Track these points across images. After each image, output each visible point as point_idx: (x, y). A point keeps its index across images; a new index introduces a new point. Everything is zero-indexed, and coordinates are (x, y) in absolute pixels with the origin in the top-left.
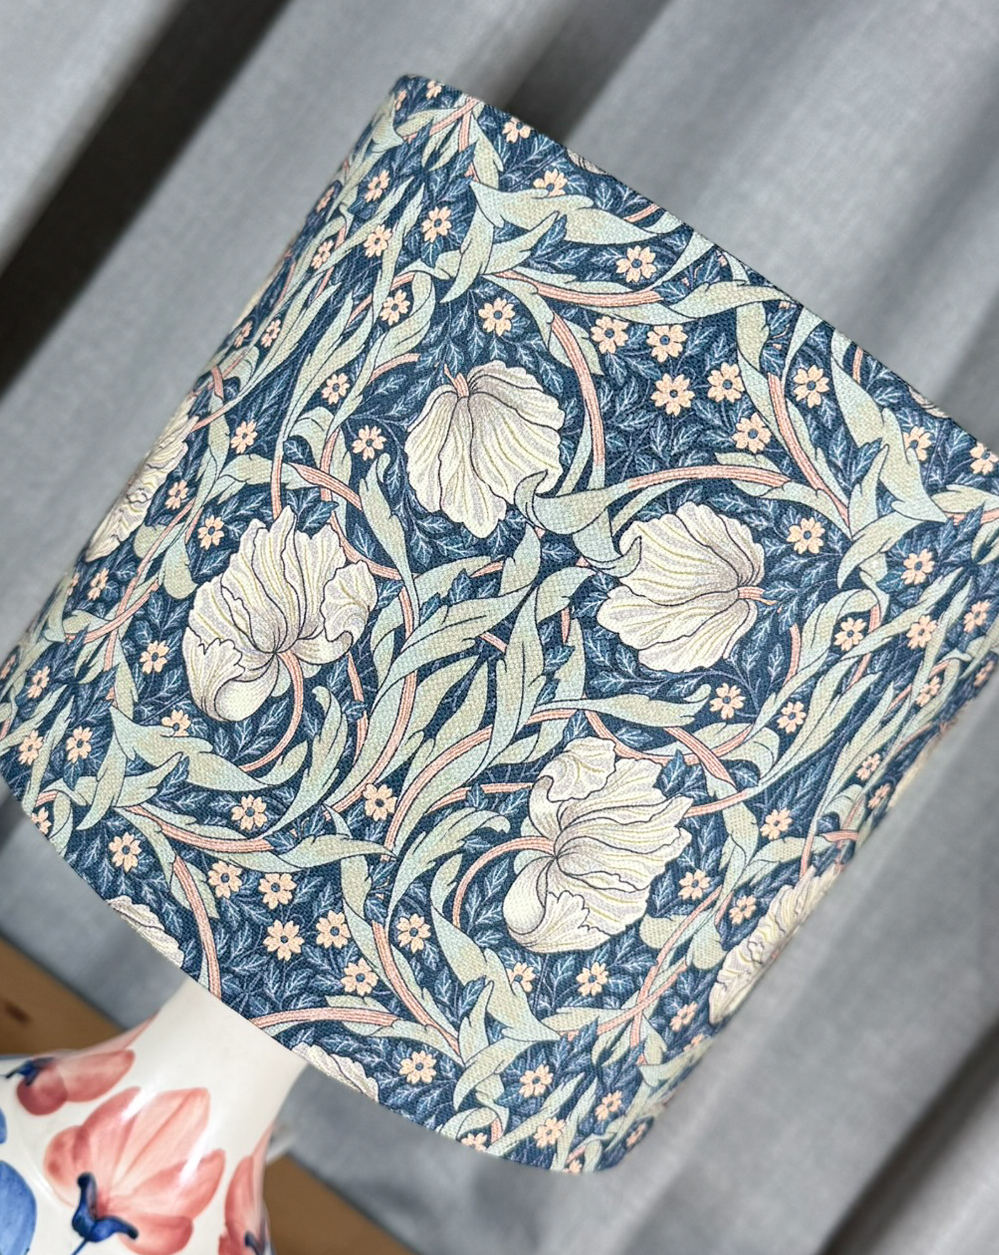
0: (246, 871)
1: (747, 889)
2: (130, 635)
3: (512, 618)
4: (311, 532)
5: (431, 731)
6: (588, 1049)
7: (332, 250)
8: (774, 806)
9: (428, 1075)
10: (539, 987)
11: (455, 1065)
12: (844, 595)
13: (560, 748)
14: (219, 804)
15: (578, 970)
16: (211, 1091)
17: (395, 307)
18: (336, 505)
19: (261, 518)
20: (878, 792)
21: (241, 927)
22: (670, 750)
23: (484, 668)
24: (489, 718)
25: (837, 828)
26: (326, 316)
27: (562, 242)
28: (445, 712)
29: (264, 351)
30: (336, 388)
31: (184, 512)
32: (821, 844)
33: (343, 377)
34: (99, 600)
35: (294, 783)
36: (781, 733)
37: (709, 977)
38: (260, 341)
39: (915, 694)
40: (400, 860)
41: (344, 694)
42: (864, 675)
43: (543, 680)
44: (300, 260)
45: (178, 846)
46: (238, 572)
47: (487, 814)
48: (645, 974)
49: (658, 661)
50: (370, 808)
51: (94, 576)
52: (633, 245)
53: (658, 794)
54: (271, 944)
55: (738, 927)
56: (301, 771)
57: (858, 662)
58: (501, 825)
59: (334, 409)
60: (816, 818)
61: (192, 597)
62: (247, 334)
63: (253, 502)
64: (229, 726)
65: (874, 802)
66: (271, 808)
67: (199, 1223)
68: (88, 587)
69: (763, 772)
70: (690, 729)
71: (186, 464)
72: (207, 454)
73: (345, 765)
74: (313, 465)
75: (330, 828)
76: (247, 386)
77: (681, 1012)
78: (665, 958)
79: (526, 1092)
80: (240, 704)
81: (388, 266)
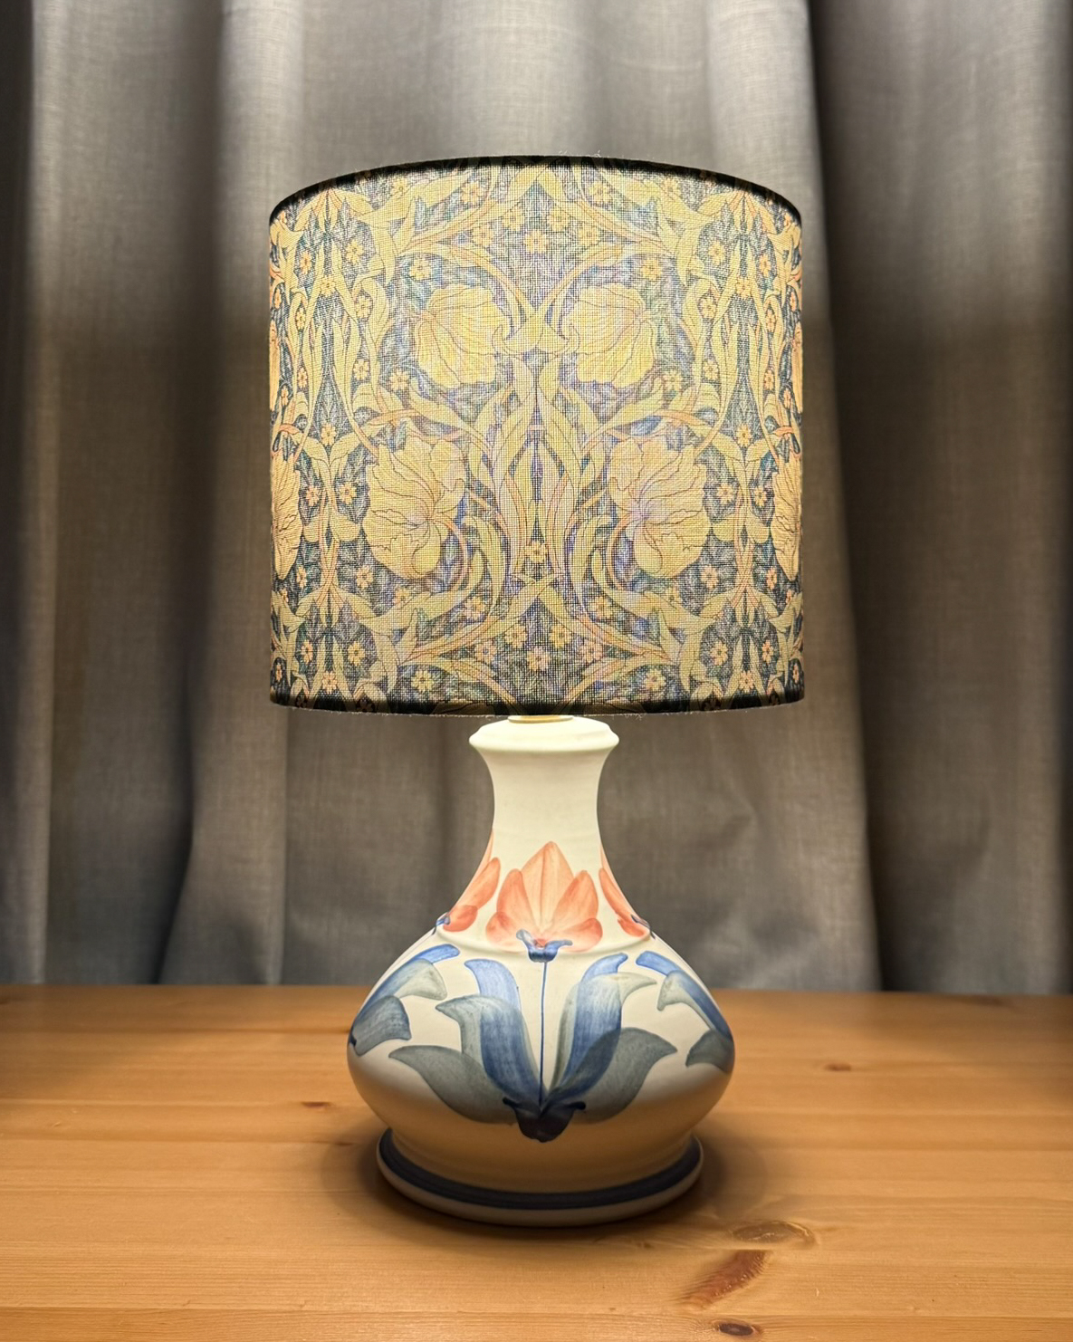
0: (493, 640)
1: (755, 482)
2: (341, 578)
3: (537, 410)
4: (402, 446)
5: (537, 498)
6: (734, 620)
7: (305, 312)
8: (736, 426)
9: (662, 681)
10: (686, 597)
11: (673, 667)
12: (691, 288)
13: (608, 459)
14: (455, 618)
15: (698, 575)
16: (554, 841)
17: (363, 307)
18: (405, 423)
19: (371, 462)
20: (785, 396)
21: (511, 668)
22: (662, 424)
23: (541, 445)
24: (561, 469)
25: (778, 426)
26: (328, 342)
27: (427, 210)
28: (537, 481)
29: (306, 391)
30: (361, 369)
31: (324, 498)
32: (776, 439)
33: (361, 361)
34: (310, 581)
35: (486, 574)
36: (711, 382)
37: (769, 546)
38: (299, 388)
39: (764, 325)
40: (568, 574)
41: (480, 512)
42: (731, 327)
43: (574, 430)
44: (289, 334)
45: (449, 655)
46: (378, 499)
47: (596, 519)
48: (734, 559)
49: (625, 382)
50: (533, 558)
51: (296, 577)
52: (464, 185)
53: (672, 453)
54: (534, 666)
55: (764, 508)
56: (485, 566)
57: (724, 321)
58: (607, 520)
59: (368, 380)
60: (762, 423)
61: (362, 532)
62: (287, 393)
63: (360, 459)
64: (431, 575)
65: (787, 403)
66: (484, 597)
67: (600, 917)
68: (297, 585)
69: (717, 409)
70: (665, 407)
71: (305, 478)
72: (314, 462)
73: (506, 546)
74: (378, 415)
75: (521, 584)
76: (310, 415)
77: (769, 575)
78: (739, 544)
79: (719, 661)
80: (428, 560)
81: (344, 292)
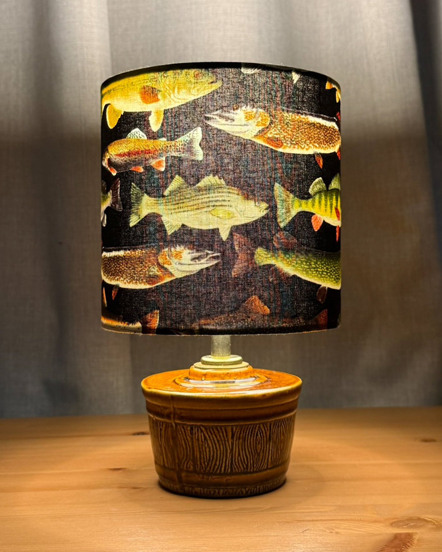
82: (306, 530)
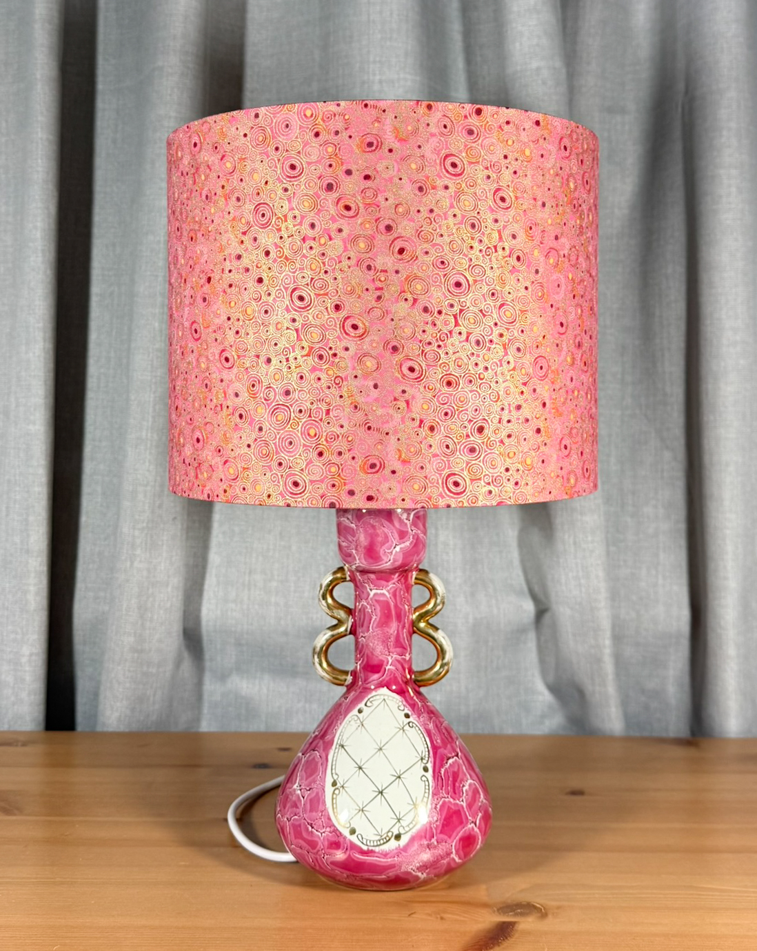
82: (412, 914)
